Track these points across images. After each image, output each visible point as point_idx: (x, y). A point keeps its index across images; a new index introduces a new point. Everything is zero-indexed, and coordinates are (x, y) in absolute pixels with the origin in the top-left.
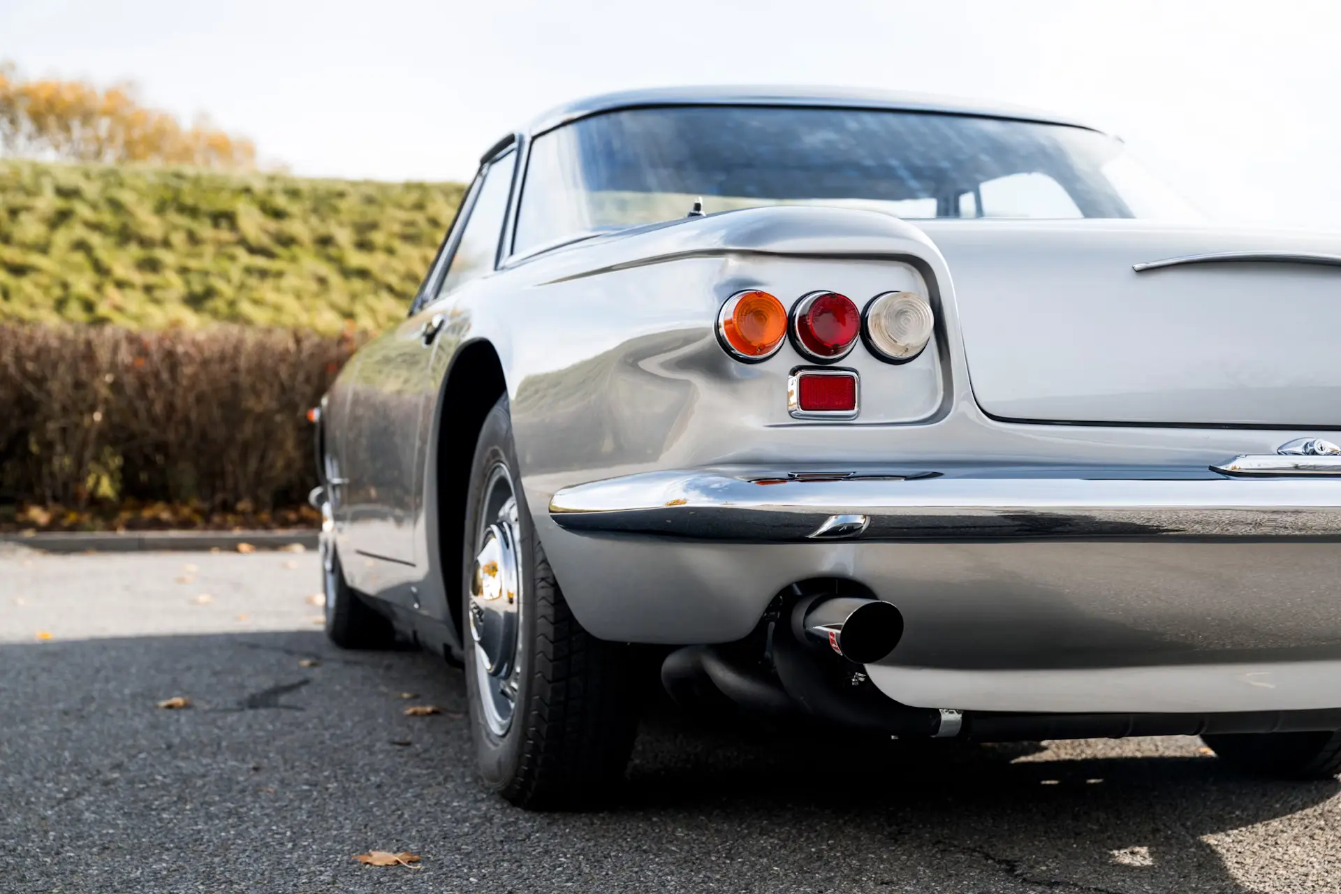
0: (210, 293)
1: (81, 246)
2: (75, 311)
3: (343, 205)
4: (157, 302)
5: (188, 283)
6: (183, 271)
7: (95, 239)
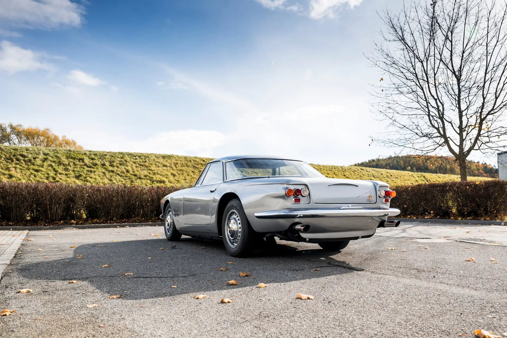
0: (80, 175)
1: (51, 165)
2: (51, 179)
3: (107, 157)
4: (69, 177)
5: (75, 173)
6: (74, 171)
7: (53, 164)
